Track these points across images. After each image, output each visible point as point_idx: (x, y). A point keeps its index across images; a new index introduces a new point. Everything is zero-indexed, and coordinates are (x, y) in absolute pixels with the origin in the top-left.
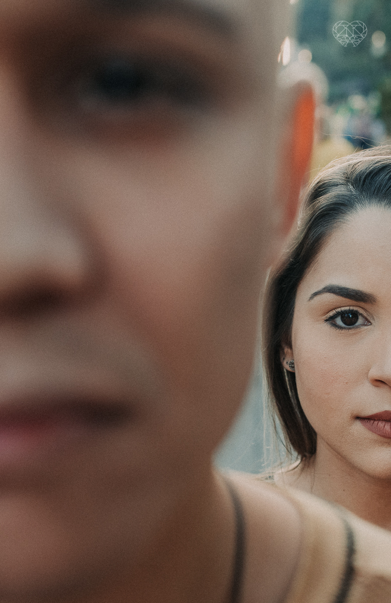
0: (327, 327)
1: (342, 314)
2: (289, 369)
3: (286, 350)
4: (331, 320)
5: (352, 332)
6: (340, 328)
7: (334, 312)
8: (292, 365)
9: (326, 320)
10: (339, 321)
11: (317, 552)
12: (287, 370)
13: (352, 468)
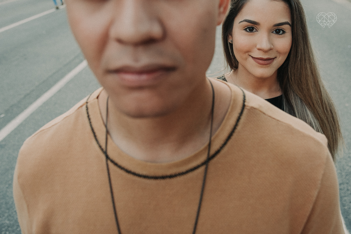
0: (244, 32)
1: (249, 28)
2: (230, 42)
3: (230, 36)
4: (246, 30)
5: (251, 33)
6: (248, 32)
7: (247, 27)
8: (232, 41)
9: (244, 30)
10: (248, 30)
11: (235, 101)
12: (229, 43)
13: (249, 73)
